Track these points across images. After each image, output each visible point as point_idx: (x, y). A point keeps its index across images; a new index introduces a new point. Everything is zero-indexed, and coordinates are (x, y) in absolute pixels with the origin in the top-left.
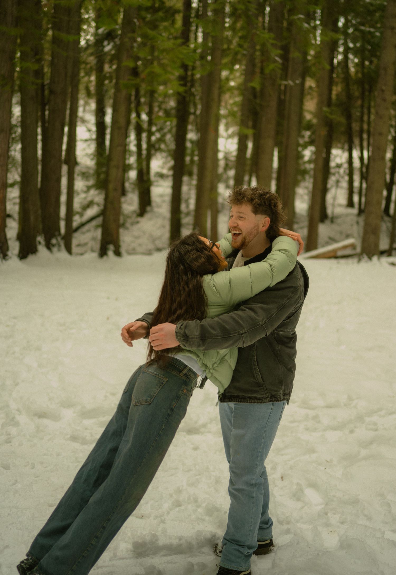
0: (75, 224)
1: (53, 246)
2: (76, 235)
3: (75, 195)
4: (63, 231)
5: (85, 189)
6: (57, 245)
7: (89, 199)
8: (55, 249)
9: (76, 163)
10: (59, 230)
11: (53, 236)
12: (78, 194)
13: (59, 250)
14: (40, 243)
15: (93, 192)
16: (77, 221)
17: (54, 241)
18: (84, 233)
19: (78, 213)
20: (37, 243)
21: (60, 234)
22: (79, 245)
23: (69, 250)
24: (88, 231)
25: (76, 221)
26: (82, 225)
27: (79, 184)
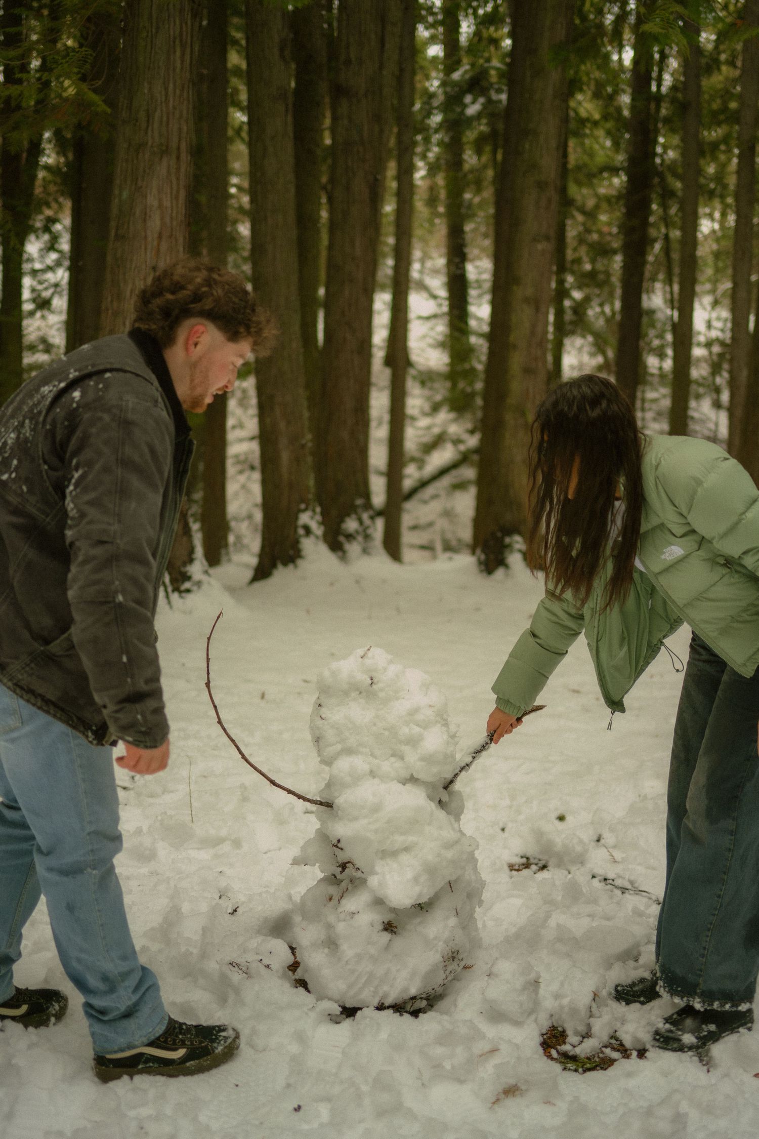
0: (408, 484)
1: (350, 537)
2: (408, 505)
3: (407, 422)
4: (379, 498)
5: (427, 407)
6: (360, 538)
7: (436, 431)
8: (353, 548)
9: (409, 363)
10: (366, 495)
11: (349, 510)
12: (413, 419)
13: (365, 551)
14: (308, 531)
15: (444, 416)
16: (411, 475)
17: (351, 525)
18: (425, 502)
19: (413, 459)
20: (301, 532)
21: (368, 505)
22: (414, 528)
23: (393, 547)
24: (435, 497)
25: (409, 476)
26: (424, 484)
27: (415, 402)
